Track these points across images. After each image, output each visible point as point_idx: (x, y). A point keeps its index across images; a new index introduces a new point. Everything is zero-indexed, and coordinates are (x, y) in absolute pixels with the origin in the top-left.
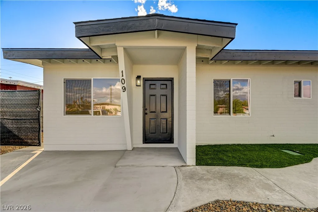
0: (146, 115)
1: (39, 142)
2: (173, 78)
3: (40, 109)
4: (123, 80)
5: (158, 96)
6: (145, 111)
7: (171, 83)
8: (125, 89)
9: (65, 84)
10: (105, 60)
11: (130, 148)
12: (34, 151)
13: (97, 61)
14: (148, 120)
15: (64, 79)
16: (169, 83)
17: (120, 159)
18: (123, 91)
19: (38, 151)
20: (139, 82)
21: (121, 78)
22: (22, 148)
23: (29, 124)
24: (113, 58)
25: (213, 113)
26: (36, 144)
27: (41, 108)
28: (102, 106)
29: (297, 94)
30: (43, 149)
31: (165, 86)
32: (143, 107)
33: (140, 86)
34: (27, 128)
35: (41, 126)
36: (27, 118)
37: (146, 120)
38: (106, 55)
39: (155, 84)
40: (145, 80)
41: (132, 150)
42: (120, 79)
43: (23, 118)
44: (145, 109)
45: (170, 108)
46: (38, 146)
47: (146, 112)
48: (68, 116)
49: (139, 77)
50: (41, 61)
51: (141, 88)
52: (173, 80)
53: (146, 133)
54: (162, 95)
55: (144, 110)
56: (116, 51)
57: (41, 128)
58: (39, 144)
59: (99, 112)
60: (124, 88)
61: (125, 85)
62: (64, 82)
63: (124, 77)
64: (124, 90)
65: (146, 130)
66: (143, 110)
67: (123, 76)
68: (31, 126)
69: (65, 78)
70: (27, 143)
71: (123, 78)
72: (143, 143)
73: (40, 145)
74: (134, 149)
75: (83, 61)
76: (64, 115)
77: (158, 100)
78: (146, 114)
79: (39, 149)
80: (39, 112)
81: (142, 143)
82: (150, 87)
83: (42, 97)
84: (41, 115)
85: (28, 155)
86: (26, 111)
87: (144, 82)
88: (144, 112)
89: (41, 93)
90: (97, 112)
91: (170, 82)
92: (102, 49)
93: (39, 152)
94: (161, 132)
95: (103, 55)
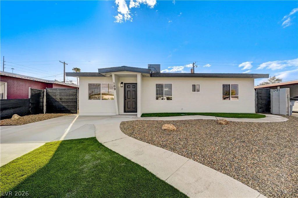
1: (77, 112)
4: (114, 86)
5: (131, 91)
12: (75, 116)
15: (88, 83)
19: (77, 116)
20: (122, 85)
23: (72, 103)
25: (156, 99)
29: (194, 90)
31: (134, 87)
33: (122, 87)
34: (71, 105)
36: (72, 101)
37: (126, 102)
38: (108, 75)
39: (129, 86)
40: (125, 84)
41: (119, 115)
44: (125, 97)
48: (90, 100)
49: (122, 83)
52: (137, 84)
53: (126, 108)
54: (133, 91)
57: (78, 105)
58: (76, 113)
61: (115, 88)
62: (88, 85)
64: (115, 90)
65: (126, 106)
67: (114, 84)
68: (73, 105)
76: (88, 100)
78: (126, 99)
80: (77, 98)
81: (124, 112)
82: (127, 87)
84: (78, 100)
89: (78, 90)
95: (106, 75)
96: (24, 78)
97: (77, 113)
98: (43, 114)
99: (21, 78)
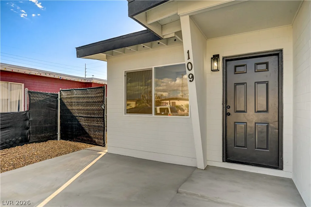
0: (228, 117)
1: (104, 143)
2: (281, 50)
3: (104, 107)
4: (189, 64)
5: (250, 84)
6: (226, 110)
7: (277, 59)
8: (193, 77)
9: (126, 77)
10: (167, 41)
11: (201, 166)
12: (100, 151)
13: (159, 43)
14: (233, 124)
15: (125, 72)
16: (272, 60)
17: (185, 181)
18: (190, 81)
19: (103, 152)
20: (215, 64)
21: (186, 61)
22: (91, 147)
23: (96, 122)
24: (177, 35)
26: (101, 145)
27: (105, 105)
28: (171, 101)
30: (106, 151)
31: (264, 66)
32: (223, 104)
33: (218, 70)
34: (95, 126)
35: (105, 126)
36: (95, 116)
37: (228, 125)
38: (168, 33)
39: (244, 66)
40: (227, 61)
41: (205, 170)
42: (185, 64)
43: (93, 116)
45: (275, 104)
46: (103, 146)
47: (228, 111)
48: (128, 115)
49: (216, 58)
50: (105, 55)
51: (220, 74)
52: (282, 53)
53: (229, 146)
54: (259, 83)
55: (225, 108)
56: (179, 25)
57: (106, 127)
59: (167, 109)
60: (191, 76)
61: (192, 72)
62: (125, 76)
63: (191, 60)
64: (191, 79)
65: (228, 139)
66: (223, 108)
67: (189, 58)
68: (98, 125)
69: (126, 70)
70: (95, 142)
71: (189, 61)
72: (223, 161)
73: (104, 145)
74: (207, 168)
75: (144, 47)
76: (125, 114)
77: (251, 91)
78: (229, 114)
79: (103, 150)
80: (104, 110)
81: (221, 160)
82: (235, 71)
83: (106, 94)
84: (105, 114)
85: (94, 156)
86: (94, 109)
87: (225, 64)
88: (225, 112)
89: (105, 90)
90: (165, 109)
91: (275, 58)
92: (162, 25)
93: (103, 154)
94: (257, 147)
95: (163, 34)
96: (45, 75)
97: (104, 146)
98: (55, 141)
99: (39, 75)
